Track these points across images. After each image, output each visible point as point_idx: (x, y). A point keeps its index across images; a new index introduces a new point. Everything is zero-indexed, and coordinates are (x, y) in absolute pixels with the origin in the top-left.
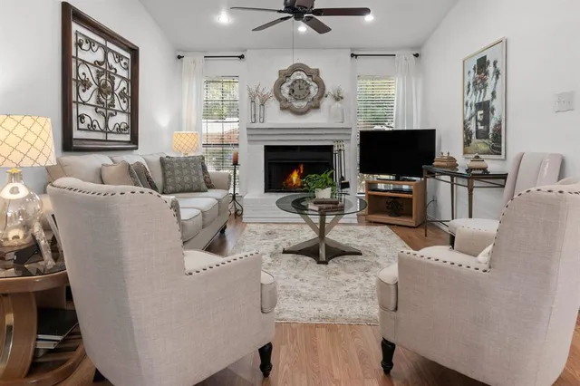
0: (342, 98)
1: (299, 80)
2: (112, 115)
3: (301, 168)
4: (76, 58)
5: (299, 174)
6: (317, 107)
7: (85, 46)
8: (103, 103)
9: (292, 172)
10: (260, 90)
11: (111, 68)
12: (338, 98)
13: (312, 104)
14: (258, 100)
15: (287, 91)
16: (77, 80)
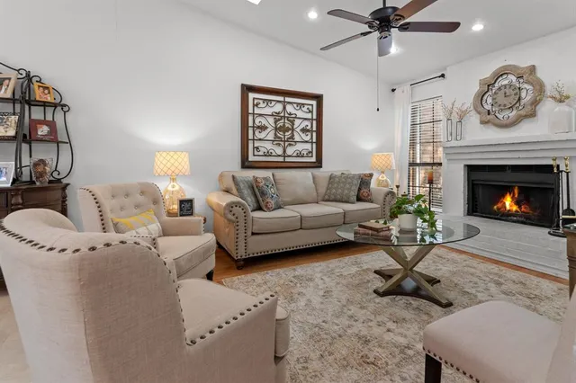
0: (568, 97)
1: (505, 86)
2: (290, 145)
3: (516, 191)
4: (253, 114)
5: (513, 198)
6: (532, 115)
7: (262, 105)
8: (280, 138)
9: (503, 196)
10: (458, 105)
11: (290, 114)
12: (561, 99)
13: (523, 113)
14: (455, 118)
15: (490, 100)
16: (253, 127)
